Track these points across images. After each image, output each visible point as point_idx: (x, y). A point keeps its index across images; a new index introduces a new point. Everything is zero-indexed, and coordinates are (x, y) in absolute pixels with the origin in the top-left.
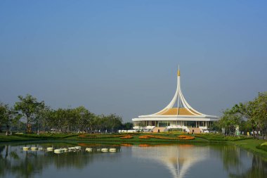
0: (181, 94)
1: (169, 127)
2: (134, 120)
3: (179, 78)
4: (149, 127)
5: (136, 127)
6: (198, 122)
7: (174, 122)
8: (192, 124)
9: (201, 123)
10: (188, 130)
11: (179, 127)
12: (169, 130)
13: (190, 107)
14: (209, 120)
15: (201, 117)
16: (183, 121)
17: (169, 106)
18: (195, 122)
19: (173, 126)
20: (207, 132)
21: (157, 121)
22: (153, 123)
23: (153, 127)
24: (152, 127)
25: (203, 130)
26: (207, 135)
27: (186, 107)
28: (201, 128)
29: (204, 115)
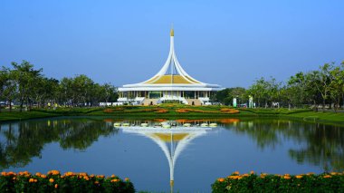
1: (162, 99)
2: (120, 89)
3: (172, 38)
4: (138, 99)
5: (121, 101)
6: (197, 92)
7: (169, 92)
8: (190, 94)
9: (201, 94)
10: (186, 101)
11: (175, 98)
13: (187, 75)
14: (210, 89)
15: (199, 86)
16: (179, 91)
17: (161, 73)
18: (193, 92)
19: (166, 97)
20: (209, 103)
21: (147, 92)
22: (143, 94)
23: (143, 98)
24: (141, 99)
25: (203, 101)
26: (208, 107)
27: (181, 75)
28: (201, 99)
29: (205, 84)
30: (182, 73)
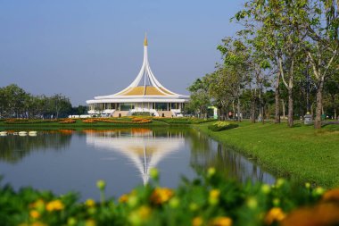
0: (148, 69)
1: (133, 111)
2: (89, 102)
3: (145, 47)
4: (107, 111)
5: (92, 112)
6: (169, 103)
7: (140, 104)
8: (158, 106)
9: (173, 105)
10: (157, 114)
12: (133, 114)
13: (160, 86)
14: (183, 101)
15: (173, 97)
16: (150, 103)
17: (134, 84)
18: (165, 103)
19: (138, 110)
20: (181, 115)
21: (118, 104)
22: (114, 106)
23: (113, 110)
24: (111, 111)
25: (175, 113)
26: (180, 119)
27: (154, 85)
28: (173, 111)
29: (178, 95)
30: (156, 84)
